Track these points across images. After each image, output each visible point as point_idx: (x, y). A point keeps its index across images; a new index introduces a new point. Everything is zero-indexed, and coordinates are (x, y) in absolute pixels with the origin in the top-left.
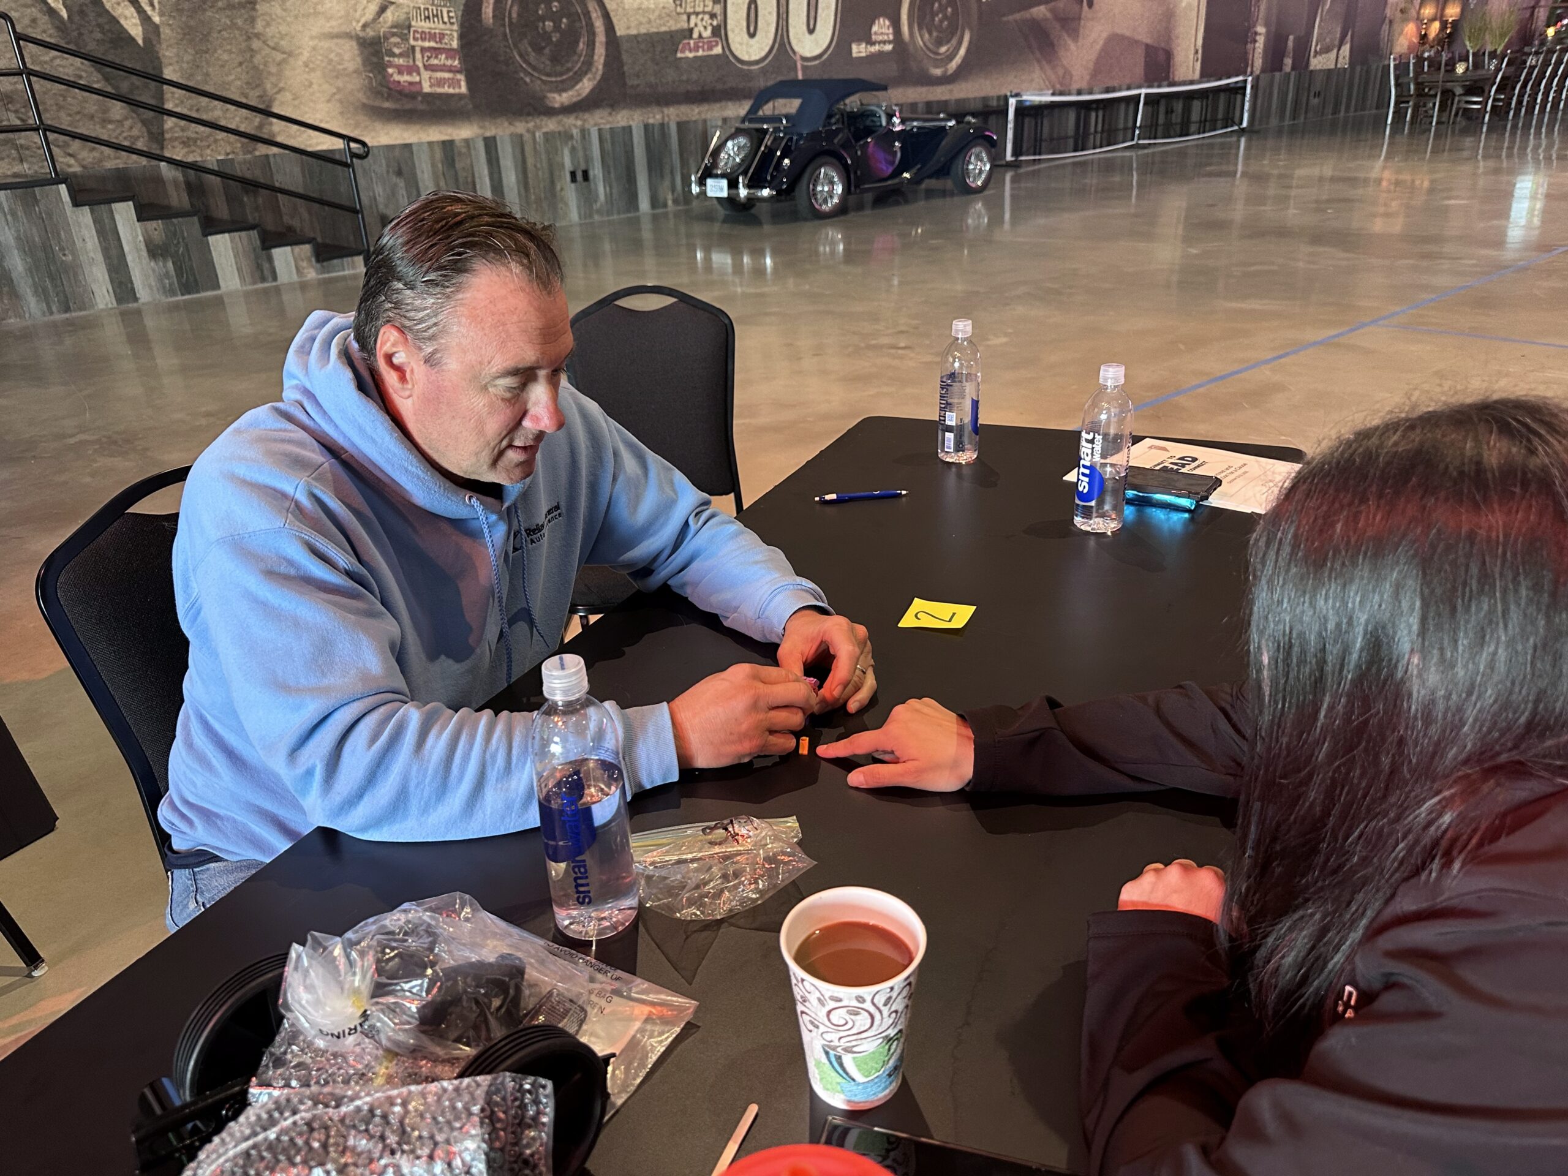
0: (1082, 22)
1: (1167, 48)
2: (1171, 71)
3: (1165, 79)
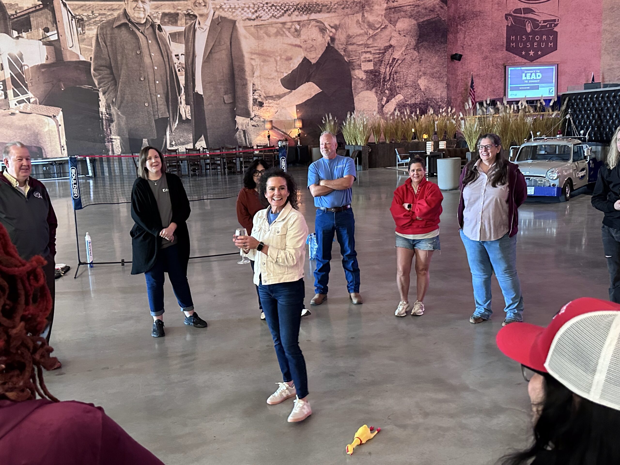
1: (38, 146)
2: (44, 154)
3: (39, 157)
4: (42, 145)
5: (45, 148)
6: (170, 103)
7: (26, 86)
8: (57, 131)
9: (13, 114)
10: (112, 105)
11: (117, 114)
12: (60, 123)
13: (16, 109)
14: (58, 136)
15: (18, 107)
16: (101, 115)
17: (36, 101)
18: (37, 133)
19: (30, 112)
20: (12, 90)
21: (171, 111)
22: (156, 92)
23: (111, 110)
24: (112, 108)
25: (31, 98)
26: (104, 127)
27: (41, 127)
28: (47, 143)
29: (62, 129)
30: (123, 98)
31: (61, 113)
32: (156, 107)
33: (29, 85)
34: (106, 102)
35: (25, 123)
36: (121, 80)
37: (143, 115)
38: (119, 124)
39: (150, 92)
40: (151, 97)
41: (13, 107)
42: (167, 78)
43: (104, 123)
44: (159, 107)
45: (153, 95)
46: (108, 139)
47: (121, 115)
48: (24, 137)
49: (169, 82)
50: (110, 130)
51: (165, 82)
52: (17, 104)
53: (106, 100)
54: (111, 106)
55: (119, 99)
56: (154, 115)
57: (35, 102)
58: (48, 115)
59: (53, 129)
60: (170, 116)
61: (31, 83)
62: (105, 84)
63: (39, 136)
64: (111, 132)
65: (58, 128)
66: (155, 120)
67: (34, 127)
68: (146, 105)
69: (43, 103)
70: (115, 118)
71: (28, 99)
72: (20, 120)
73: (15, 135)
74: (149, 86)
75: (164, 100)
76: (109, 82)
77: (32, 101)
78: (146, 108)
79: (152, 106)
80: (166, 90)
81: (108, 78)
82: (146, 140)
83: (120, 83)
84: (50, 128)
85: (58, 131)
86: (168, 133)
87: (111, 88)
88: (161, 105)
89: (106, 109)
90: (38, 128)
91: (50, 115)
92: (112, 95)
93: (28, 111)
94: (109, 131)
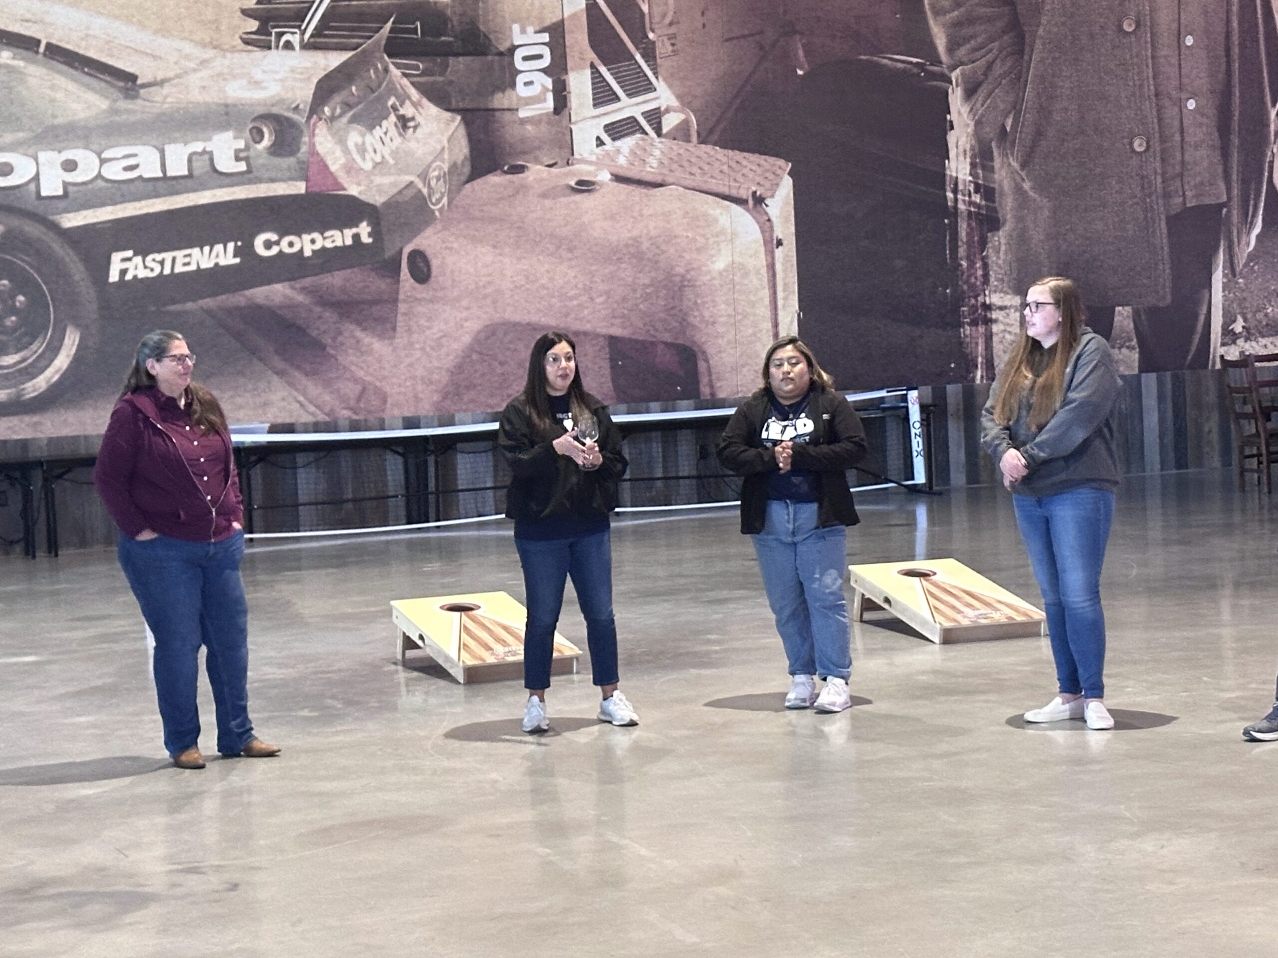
0: (402, 307)
1: (680, 341)
2: (704, 380)
3: (685, 396)
4: (700, 338)
5: (710, 350)
6: (1235, 140)
7: (650, 54)
8: (764, 271)
9: (585, 186)
10: (999, 147)
11: (1018, 190)
12: (778, 233)
13: (599, 164)
14: (766, 293)
15: (607, 154)
16: (950, 195)
17: (686, 123)
18: (683, 276)
19: (659, 179)
20: (588, 72)
21: (1234, 177)
22: (1181, 88)
23: (992, 170)
24: (997, 162)
25: (667, 111)
26: (962, 251)
27: (699, 250)
28: (721, 330)
29: (786, 257)
30: (1044, 112)
31: (787, 184)
32: (1178, 155)
33: (663, 48)
34: (976, 131)
35: (635, 233)
36: (1041, 31)
37: (1119, 192)
38: (1021, 239)
39: (1156, 86)
40: (1160, 108)
41: (586, 155)
42: (1228, 21)
43: (963, 234)
44: (1187, 157)
45: (1166, 102)
46: (974, 308)
47: (1031, 193)
48: (624, 299)
49: (1235, 39)
50: (985, 266)
51: (1221, 39)
52: (605, 138)
53: (978, 123)
54: (996, 153)
55: (1029, 117)
56: (1167, 195)
57: (681, 133)
58: (734, 193)
59: (751, 263)
60: (1230, 198)
61: (672, 37)
62: (975, 50)
63: (689, 293)
64: (986, 276)
65: (771, 254)
66: (1169, 219)
67: (672, 250)
68: (1139, 145)
69: (715, 137)
70: (1007, 206)
71: (655, 117)
72: (612, 217)
73: (587, 290)
74: (1153, 57)
75: (1209, 123)
76: (992, 40)
77: (670, 122)
78: (1135, 161)
79: (1163, 151)
80: (1221, 76)
81: (990, 20)
82: (1128, 309)
83: (1038, 45)
84: (738, 259)
85: (771, 267)
86: (1218, 278)
87: (998, 70)
88: (1196, 147)
89: (973, 165)
90: (687, 256)
91: (743, 194)
92: (1002, 99)
93: (651, 169)
94: (980, 272)
